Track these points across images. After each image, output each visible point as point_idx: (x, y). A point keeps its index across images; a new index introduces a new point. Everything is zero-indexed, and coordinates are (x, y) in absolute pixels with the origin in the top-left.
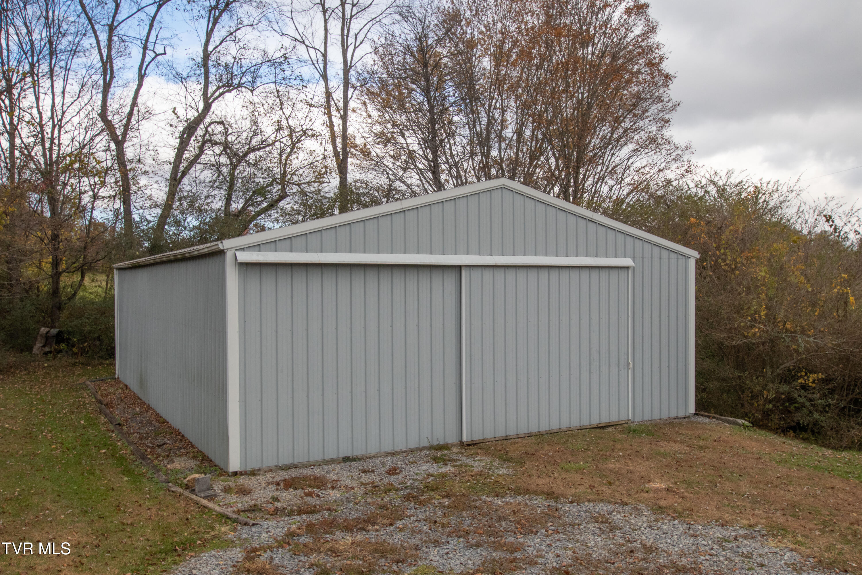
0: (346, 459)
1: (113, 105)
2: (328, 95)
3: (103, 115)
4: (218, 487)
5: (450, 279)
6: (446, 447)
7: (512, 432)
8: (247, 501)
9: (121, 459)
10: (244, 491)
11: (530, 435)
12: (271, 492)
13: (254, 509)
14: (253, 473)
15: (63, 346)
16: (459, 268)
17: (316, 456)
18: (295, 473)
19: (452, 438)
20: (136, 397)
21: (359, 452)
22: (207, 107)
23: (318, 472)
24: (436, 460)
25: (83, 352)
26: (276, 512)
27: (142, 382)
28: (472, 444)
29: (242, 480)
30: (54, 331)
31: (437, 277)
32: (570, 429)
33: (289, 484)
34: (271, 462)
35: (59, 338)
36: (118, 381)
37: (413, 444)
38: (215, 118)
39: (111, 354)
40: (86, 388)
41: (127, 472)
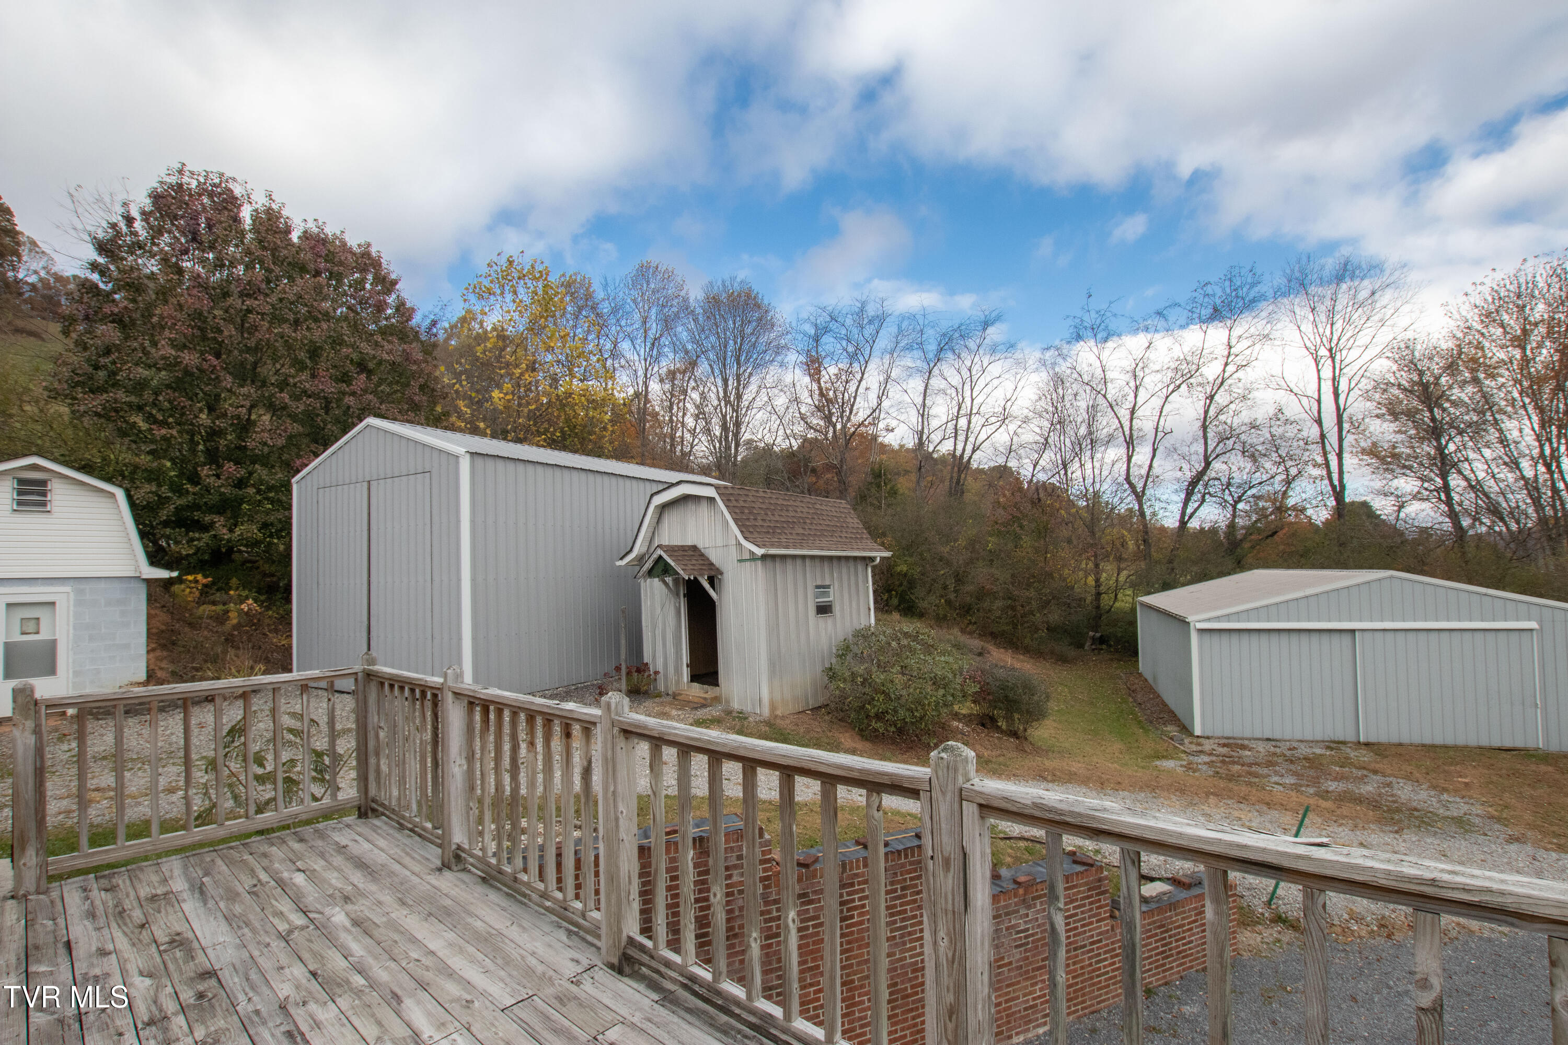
0: (1268, 740)
1: (1134, 471)
2: (1323, 436)
3: (1128, 479)
4: (1186, 741)
5: (1347, 639)
6: (1344, 743)
7: (1405, 739)
8: (1200, 748)
9: (1140, 722)
10: (1199, 744)
11: (1424, 745)
12: (1215, 747)
13: (1201, 752)
14: (1208, 738)
15: (1104, 647)
16: (1353, 631)
17: (1248, 734)
18: (1231, 741)
19: (1350, 737)
20: (1151, 688)
21: (1277, 736)
22: (1208, 464)
23: (1246, 742)
24: (1328, 748)
25: (1117, 651)
26: (1210, 754)
27: (1155, 678)
28: (1367, 744)
29: (1200, 740)
30: (1098, 635)
31: (1336, 638)
32: (1466, 747)
33: (1224, 745)
34: (1220, 734)
35: (1102, 640)
36: (1140, 675)
37: (1319, 737)
38: (1213, 475)
39: (1136, 653)
40: (1120, 678)
41: (1142, 728)
